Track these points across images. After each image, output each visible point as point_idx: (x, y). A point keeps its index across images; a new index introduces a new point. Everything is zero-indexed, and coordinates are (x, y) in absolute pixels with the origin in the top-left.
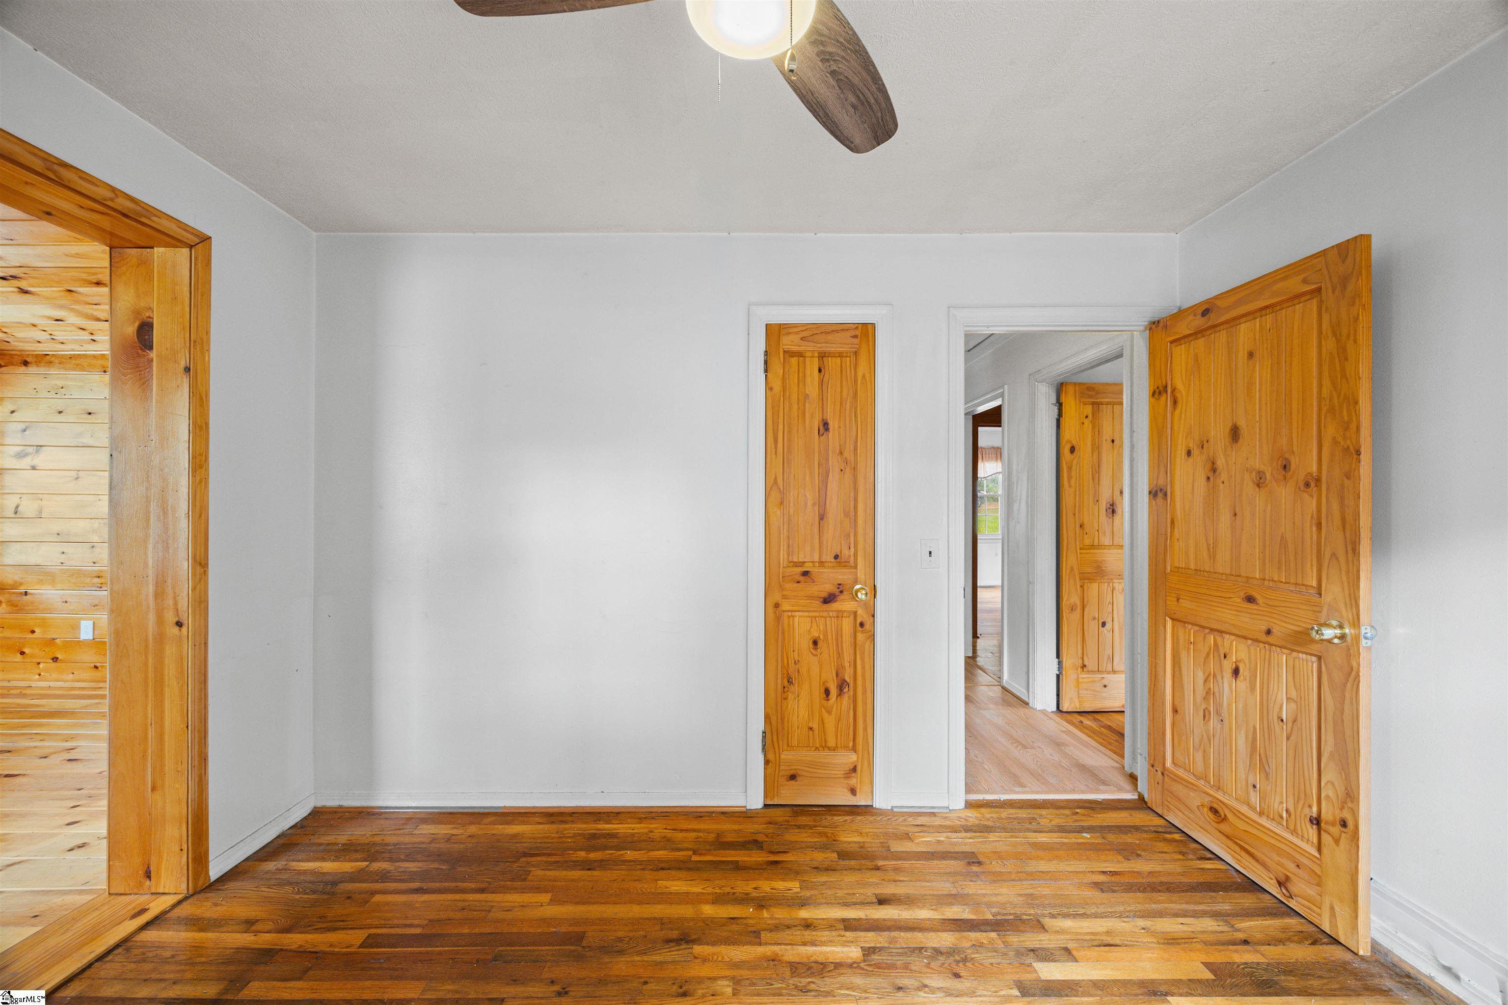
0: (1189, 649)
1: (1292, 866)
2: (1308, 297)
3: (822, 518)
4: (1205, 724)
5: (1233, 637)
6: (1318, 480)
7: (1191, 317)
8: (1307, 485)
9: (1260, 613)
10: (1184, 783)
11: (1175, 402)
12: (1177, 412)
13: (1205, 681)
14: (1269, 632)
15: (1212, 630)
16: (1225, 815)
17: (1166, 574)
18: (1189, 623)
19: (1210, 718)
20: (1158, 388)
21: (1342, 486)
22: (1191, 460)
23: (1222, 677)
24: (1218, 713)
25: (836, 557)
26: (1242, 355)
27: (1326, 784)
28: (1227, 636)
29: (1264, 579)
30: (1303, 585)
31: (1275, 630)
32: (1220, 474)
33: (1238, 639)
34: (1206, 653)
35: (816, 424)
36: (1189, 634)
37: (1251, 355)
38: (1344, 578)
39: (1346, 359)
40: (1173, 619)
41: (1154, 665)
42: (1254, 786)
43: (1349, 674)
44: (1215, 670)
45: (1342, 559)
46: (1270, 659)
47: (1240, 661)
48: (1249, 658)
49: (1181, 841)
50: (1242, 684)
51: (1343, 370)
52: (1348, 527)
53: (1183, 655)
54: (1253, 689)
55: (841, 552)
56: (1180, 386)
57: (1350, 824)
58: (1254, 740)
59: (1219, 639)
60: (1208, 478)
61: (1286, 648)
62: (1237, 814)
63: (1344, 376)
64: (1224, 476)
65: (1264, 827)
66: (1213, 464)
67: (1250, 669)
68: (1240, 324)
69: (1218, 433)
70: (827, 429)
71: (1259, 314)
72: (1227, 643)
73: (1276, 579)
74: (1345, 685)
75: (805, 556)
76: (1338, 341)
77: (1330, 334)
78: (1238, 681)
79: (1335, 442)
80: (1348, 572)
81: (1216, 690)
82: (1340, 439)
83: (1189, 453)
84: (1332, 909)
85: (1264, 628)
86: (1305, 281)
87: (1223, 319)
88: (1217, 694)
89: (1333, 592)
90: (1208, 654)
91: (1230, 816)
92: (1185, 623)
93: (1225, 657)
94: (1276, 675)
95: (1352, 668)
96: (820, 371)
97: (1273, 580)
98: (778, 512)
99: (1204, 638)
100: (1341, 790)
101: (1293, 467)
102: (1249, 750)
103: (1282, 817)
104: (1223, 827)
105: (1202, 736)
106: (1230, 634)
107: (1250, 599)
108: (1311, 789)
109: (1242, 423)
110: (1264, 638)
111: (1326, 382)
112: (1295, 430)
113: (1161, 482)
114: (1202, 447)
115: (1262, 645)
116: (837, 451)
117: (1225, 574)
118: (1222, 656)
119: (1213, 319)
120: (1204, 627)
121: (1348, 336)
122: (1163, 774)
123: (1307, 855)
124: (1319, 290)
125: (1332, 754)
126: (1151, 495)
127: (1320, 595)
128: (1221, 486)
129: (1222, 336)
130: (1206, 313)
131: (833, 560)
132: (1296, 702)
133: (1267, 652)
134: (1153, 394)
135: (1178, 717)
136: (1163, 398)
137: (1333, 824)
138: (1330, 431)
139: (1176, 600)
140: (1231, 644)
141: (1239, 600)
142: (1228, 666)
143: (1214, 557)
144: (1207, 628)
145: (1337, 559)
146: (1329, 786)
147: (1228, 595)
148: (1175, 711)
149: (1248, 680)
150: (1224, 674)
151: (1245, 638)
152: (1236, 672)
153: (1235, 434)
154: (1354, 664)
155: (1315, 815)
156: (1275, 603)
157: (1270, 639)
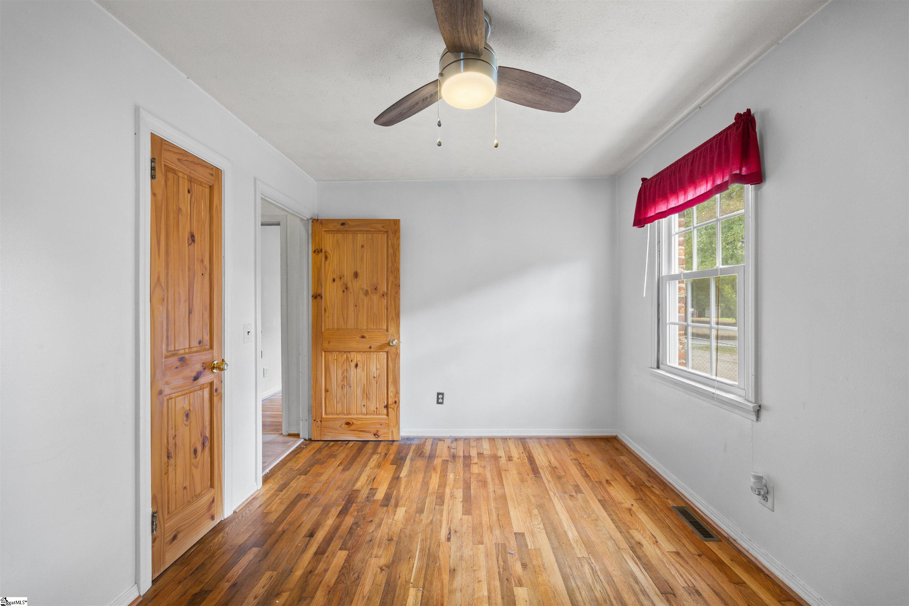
0: (334, 362)
1: (379, 426)
2: (383, 232)
3: (190, 312)
4: (342, 391)
5: (355, 353)
6: (387, 294)
7: (336, 224)
8: (383, 295)
9: (367, 341)
10: (331, 420)
11: (326, 258)
12: (327, 262)
13: (343, 373)
14: (370, 347)
15: (345, 352)
16: (353, 423)
17: (322, 333)
18: (333, 352)
19: (344, 388)
20: (317, 249)
21: (395, 296)
22: (335, 283)
23: (350, 370)
24: (349, 384)
25: (200, 342)
26: (359, 246)
27: (390, 392)
28: (352, 353)
29: (367, 329)
30: (382, 329)
31: (372, 346)
32: (349, 290)
33: (357, 353)
34: (343, 361)
35: (187, 235)
36: (334, 356)
37: (362, 246)
38: (395, 325)
39: (396, 257)
40: (325, 352)
41: (315, 374)
42: (364, 406)
43: (397, 355)
44: (347, 368)
45: (395, 319)
46: (370, 357)
47: (358, 361)
48: (362, 359)
49: (335, 444)
50: (359, 369)
51: (395, 259)
52: (396, 309)
53: (331, 366)
54: (363, 370)
55: (203, 338)
56: (329, 250)
57: (397, 402)
58: (364, 388)
59: (349, 355)
60: (344, 291)
61: (376, 352)
62: (356, 419)
63: (395, 261)
64: (351, 290)
65: (368, 418)
66: (346, 285)
67: (362, 363)
68: (358, 233)
69: (348, 274)
70: (194, 241)
71: (365, 232)
72: (352, 356)
73: (372, 328)
74: (396, 358)
75: (179, 345)
76: (393, 250)
77: (391, 247)
78: (357, 369)
79: (392, 282)
80: (396, 323)
81: (348, 375)
82: (394, 281)
83: (334, 280)
84: (392, 431)
85: (369, 346)
86: (383, 227)
87: (351, 229)
88: (348, 377)
89: (392, 330)
90: (344, 362)
91: (355, 422)
92: (331, 352)
93: (352, 361)
94: (372, 362)
95: (398, 353)
96: (189, 192)
97: (371, 329)
98: (161, 309)
99: (342, 356)
100: (394, 392)
101: (378, 289)
102: (362, 393)
103: (374, 411)
104: (352, 428)
105: (341, 396)
106: (353, 352)
107: (363, 337)
108: (385, 397)
109: (359, 271)
110: (369, 350)
111: (390, 262)
112: (379, 276)
113: (319, 292)
114: (341, 278)
115: (366, 353)
116: (200, 258)
117: (352, 329)
118: (350, 361)
119: (346, 227)
120: (341, 352)
121: (397, 249)
122: (321, 421)
123: (384, 419)
124: (387, 232)
125: (392, 382)
126: (313, 297)
127: (388, 331)
128: (350, 294)
129: (350, 236)
130: (343, 224)
131: (198, 345)
132: (380, 369)
133: (369, 355)
134: (315, 252)
135: (328, 394)
136: (320, 255)
137: (392, 404)
138: (391, 278)
139: (328, 343)
140: (354, 356)
141: (358, 338)
142: (353, 364)
143: (347, 323)
144: (343, 352)
145: (393, 319)
146: (391, 393)
147: (353, 337)
148: (327, 391)
149: (361, 367)
150: (351, 368)
151: (360, 352)
152: (356, 366)
153: (356, 275)
154: (398, 351)
155: (386, 405)
156: (373, 337)
157: (371, 350)
